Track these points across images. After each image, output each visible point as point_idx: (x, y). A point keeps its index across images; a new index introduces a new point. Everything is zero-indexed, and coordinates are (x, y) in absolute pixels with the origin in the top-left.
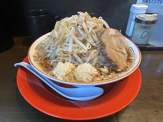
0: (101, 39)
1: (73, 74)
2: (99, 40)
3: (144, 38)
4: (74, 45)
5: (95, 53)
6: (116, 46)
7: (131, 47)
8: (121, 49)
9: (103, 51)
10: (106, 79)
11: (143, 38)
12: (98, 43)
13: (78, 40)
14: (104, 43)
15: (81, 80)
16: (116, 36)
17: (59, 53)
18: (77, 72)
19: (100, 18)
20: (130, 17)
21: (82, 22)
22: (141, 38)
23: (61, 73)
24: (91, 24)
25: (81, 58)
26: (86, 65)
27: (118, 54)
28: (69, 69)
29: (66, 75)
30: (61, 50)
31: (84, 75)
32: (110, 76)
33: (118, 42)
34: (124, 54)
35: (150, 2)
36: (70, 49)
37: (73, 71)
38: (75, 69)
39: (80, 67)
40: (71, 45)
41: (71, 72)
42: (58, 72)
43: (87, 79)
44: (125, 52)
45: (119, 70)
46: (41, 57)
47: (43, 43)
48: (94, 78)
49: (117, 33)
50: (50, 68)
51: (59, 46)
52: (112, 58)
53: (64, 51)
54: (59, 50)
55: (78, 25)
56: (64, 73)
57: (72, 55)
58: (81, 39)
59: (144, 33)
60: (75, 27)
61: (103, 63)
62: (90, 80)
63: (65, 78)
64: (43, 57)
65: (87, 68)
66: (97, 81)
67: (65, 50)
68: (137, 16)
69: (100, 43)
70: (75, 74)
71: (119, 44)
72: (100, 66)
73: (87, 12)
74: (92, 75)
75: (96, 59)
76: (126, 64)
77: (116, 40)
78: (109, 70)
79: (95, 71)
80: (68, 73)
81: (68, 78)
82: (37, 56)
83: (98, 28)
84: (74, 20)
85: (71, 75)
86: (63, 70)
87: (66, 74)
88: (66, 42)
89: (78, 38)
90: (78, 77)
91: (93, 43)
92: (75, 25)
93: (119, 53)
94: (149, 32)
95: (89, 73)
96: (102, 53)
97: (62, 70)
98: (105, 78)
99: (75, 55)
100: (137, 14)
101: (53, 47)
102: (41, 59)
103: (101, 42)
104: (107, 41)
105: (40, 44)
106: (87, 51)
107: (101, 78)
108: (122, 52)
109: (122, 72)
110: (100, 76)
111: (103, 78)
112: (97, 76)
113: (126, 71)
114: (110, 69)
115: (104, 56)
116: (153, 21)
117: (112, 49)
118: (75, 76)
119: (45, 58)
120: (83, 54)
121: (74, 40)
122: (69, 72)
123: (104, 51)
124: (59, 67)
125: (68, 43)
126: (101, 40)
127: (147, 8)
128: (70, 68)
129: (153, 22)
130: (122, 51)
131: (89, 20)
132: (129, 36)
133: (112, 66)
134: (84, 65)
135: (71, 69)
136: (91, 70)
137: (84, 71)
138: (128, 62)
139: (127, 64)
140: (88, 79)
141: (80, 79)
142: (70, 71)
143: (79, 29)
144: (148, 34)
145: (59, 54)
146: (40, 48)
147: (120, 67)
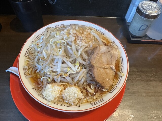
0: (91, 60)
3: (142, 31)
5: (83, 72)
6: (105, 63)
7: (122, 57)
8: (110, 65)
9: (91, 73)
11: (140, 31)
13: (67, 61)
22: (139, 30)
27: (106, 72)
30: (51, 70)
31: (71, 98)
34: (112, 69)
46: (31, 69)
47: (32, 46)
53: (54, 71)
56: (52, 98)
57: (61, 75)
58: (71, 60)
60: (65, 46)
61: (90, 80)
64: (33, 69)
65: (74, 93)
68: (140, 5)
71: (109, 60)
77: (107, 57)
79: (81, 96)
82: (27, 68)
83: (89, 46)
84: (64, 40)
86: (52, 95)
94: (148, 26)
102: (32, 71)
103: (90, 63)
105: (29, 48)
106: (75, 72)
111: (89, 100)
116: (155, 15)
117: (101, 68)
121: (63, 60)
124: (48, 91)
125: (57, 62)
129: (155, 17)
131: (79, 39)
132: (128, 22)
138: (115, 80)
139: (114, 82)
144: (147, 28)
145: (48, 73)
146: (29, 53)
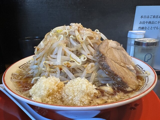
1: (61, 94)
2: (97, 51)
3: (147, 61)
4: (64, 57)
5: (92, 67)
6: (119, 60)
7: (137, 65)
8: (126, 64)
9: (102, 63)
10: (112, 101)
12: (96, 55)
13: (70, 50)
14: (103, 55)
15: (71, 103)
16: (118, 49)
17: (44, 67)
18: (67, 91)
19: (97, 31)
20: (129, 42)
21: (74, 32)
22: (144, 61)
23: (40, 91)
24: (85, 33)
25: (73, 74)
26: (80, 80)
27: (123, 70)
28: (54, 85)
29: (49, 95)
30: (47, 64)
31: (76, 94)
32: (117, 97)
33: (121, 56)
34: (131, 70)
35: (146, 29)
36: (58, 61)
37: (60, 90)
38: (64, 87)
39: (71, 83)
40: (59, 57)
41: (57, 91)
42: (36, 90)
43: (81, 101)
44: (132, 68)
45: (129, 89)
46: (22, 76)
47: (30, 63)
48: (92, 100)
49: (118, 46)
50: (29, 87)
51: (44, 59)
52: (116, 72)
53: (51, 65)
54: (43, 62)
55: (70, 35)
56: (44, 91)
57: (61, 69)
59: (147, 57)
61: (104, 80)
62: (86, 102)
63: (46, 99)
64: (24, 76)
65: (81, 84)
66: (97, 104)
67: (51, 63)
68: (136, 40)
69: (99, 54)
70: (64, 94)
71: (123, 58)
72: (100, 85)
73: (80, 23)
74: (88, 95)
75: (94, 75)
76: (137, 82)
77: (119, 54)
78: (114, 89)
79: (93, 89)
80: (51, 91)
81: (52, 99)
82: (18, 74)
83: (94, 38)
84: (66, 30)
85: (57, 95)
86: (44, 86)
87: (49, 93)
88: (54, 53)
89: (69, 48)
90: (67, 99)
91: (88, 55)
92: (66, 36)
93: (124, 68)
94: (152, 55)
95: (83, 92)
96: (102, 65)
97: (42, 87)
98: (109, 101)
99: (65, 70)
100: (136, 39)
101: (36, 59)
103: (100, 52)
104: (107, 52)
105: (26, 63)
106: (81, 63)
107: (103, 100)
108: (128, 68)
109: (134, 92)
110: (102, 97)
111: (107, 100)
112: (97, 97)
113: (139, 90)
114: (116, 89)
115: (105, 69)
117: (115, 62)
118: (62, 98)
119: (28, 76)
120: (76, 69)
121: (65, 51)
122: (53, 90)
123: (104, 62)
125: (56, 54)
126: (99, 50)
127: (144, 33)
128: (56, 84)
129: (155, 44)
130: (128, 66)
131: (83, 30)
133: (118, 83)
134: (77, 80)
135: (57, 86)
136: (87, 87)
137: (76, 89)
138: (139, 80)
139: (139, 82)
140: (83, 101)
141: (71, 101)
142: (56, 88)
143: (71, 39)
145: (43, 69)
146: (25, 67)
147: (129, 84)
